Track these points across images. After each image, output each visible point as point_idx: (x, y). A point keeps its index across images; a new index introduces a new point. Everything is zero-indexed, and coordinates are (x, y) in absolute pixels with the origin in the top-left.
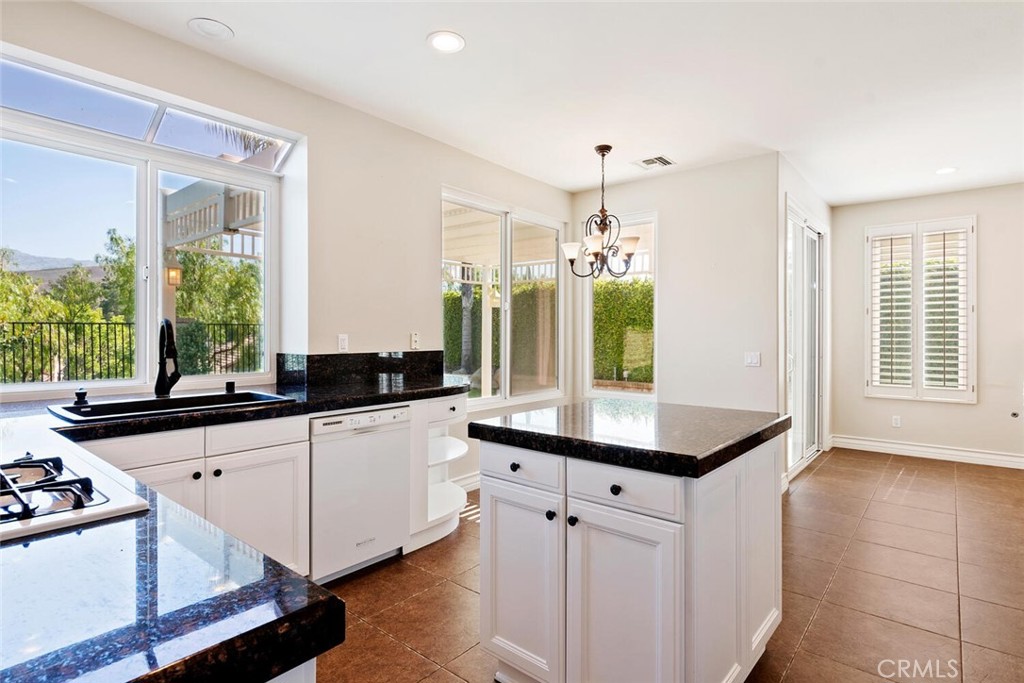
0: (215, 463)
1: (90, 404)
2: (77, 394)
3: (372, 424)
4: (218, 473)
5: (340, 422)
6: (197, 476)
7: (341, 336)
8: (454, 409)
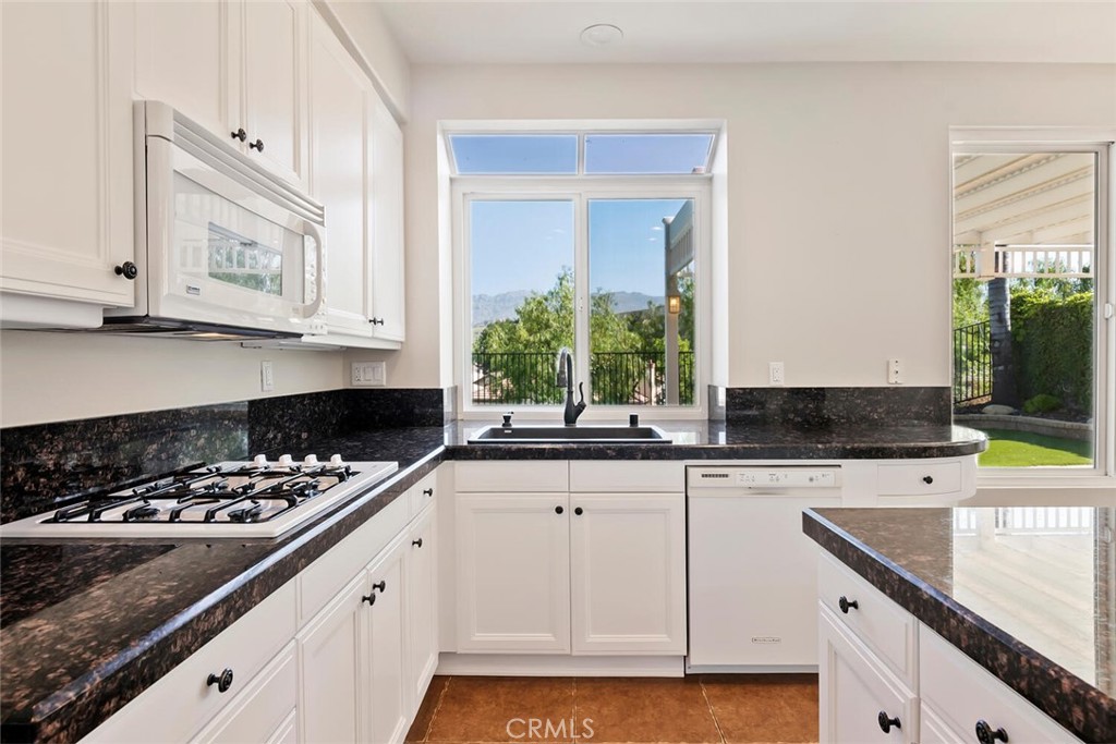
0: (578, 500)
1: (514, 426)
2: (505, 417)
3: (774, 484)
4: (579, 511)
5: (727, 476)
6: (559, 510)
7: (773, 364)
8: (928, 480)
